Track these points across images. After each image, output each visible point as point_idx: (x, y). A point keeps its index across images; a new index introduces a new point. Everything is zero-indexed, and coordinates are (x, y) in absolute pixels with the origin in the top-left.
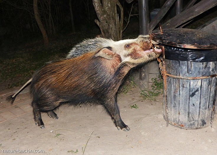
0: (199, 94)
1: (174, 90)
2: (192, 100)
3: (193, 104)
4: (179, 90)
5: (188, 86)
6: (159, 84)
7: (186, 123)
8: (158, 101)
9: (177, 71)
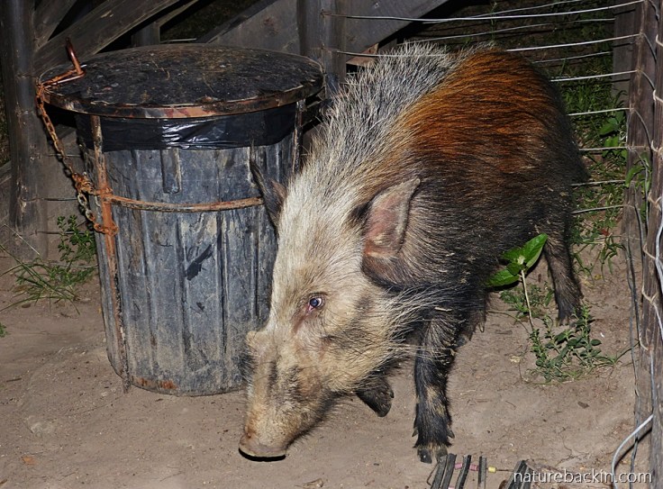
0: (216, 266)
1: (127, 258)
2: (191, 289)
3: (199, 304)
4: (145, 257)
5: (173, 240)
6: (85, 239)
7: (182, 374)
8: (87, 299)
9: (129, 187)
